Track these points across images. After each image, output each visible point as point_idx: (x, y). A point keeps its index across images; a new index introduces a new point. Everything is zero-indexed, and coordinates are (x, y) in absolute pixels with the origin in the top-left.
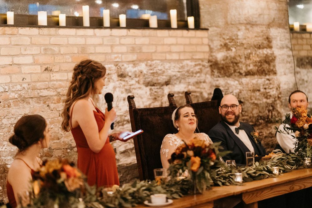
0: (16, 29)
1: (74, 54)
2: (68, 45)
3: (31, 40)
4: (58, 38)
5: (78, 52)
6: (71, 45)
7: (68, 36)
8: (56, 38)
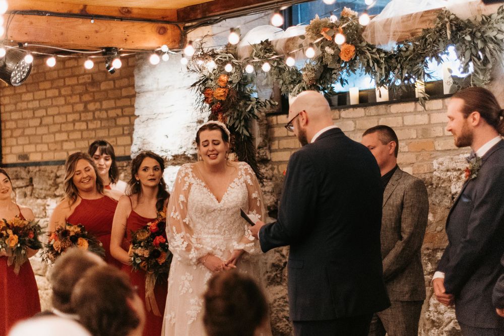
0: (338, 112)
1: (411, 139)
2: (403, 126)
3: (355, 124)
4: (390, 118)
5: (417, 137)
6: (407, 126)
7: (403, 114)
8: (387, 118)
